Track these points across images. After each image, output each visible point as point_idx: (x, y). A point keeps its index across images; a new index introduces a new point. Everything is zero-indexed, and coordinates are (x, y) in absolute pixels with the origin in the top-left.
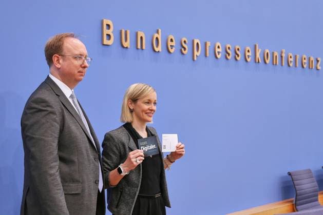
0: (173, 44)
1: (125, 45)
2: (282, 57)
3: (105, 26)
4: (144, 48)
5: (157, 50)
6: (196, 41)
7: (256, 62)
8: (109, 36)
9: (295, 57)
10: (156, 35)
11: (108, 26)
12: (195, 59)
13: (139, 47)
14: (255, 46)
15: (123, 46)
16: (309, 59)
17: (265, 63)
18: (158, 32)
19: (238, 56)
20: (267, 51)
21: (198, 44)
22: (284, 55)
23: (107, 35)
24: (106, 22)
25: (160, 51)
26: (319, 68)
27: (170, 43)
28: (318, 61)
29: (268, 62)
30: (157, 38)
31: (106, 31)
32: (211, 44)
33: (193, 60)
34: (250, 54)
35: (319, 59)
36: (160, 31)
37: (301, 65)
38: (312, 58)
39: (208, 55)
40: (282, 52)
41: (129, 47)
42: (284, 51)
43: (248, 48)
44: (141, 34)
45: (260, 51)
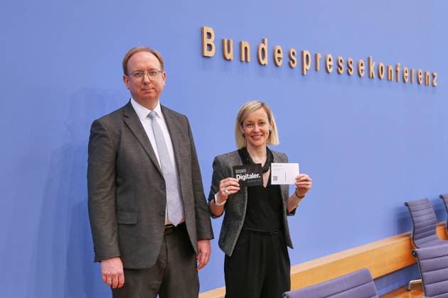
0: (281, 55)
1: (229, 56)
2: (397, 71)
3: (205, 35)
4: (249, 60)
5: (263, 62)
6: (306, 53)
7: (369, 77)
8: (210, 46)
9: (411, 71)
10: (262, 46)
11: (209, 34)
12: (305, 73)
13: (243, 59)
14: (369, 59)
15: (225, 58)
16: (425, 73)
17: (380, 78)
18: (263, 42)
19: (351, 70)
20: (382, 64)
21: (307, 56)
22: (399, 69)
23: (208, 45)
24: (207, 29)
25: (267, 63)
26: (435, 84)
27: (277, 55)
28: (434, 76)
29: (382, 77)
30: (263, 49)
31: (207, 41)
32: (322, 56)
33: (303, 74)
34: (363, 68)
35: (435, 74)
36: (266, 40)
37: (416, 81)
38: (428, 74)
39: (318, 69)
40: (397, 67)
41: (232, 59)
42: (399, 64)
43: (361, 61)
44: (245, 44)
45: (374, 63)
